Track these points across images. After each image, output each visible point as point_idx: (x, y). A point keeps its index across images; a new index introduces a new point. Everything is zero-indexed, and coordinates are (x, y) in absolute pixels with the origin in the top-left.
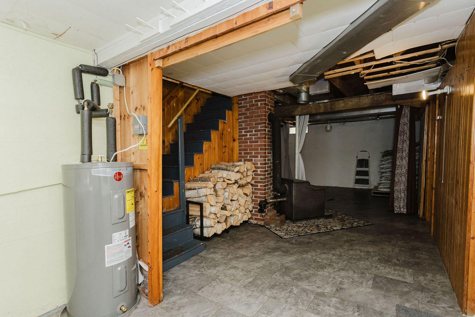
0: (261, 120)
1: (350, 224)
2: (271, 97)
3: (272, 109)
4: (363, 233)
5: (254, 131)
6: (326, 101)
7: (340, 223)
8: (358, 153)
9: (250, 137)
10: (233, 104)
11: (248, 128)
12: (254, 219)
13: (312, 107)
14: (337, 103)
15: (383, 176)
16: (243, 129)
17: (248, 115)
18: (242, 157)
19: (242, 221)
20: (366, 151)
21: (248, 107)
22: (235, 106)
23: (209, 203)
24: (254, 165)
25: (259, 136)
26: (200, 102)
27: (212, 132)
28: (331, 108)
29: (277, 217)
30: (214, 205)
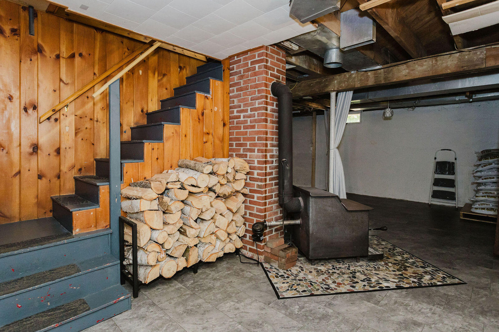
0: (259, 91)
1: (415, 277)
2: (278, 57)
3: (281, 76)
4: (442, 305)
5: (249, 110)
6: (378, 67)
7: (398, 273)
8: (436, 153)
9: (244, 119)
10: (224, 70)
11: (242, 106)
12: (248, 249)
13: (355, 77)
14: (395, 69)
15: (481, 190)
16: (235, 107)
17: (242, 85)
18: (234, 150)
19: (222, 253)
20: (451, 150)
21: (242, 72)
22: (226, 72)
23: (148, 225)
24: (249, 163)
25: (256, 118)
26: (186, 71)
27: (181, 109)
28: (385, 79)
29: (281, 252)
30: (158, 229)
